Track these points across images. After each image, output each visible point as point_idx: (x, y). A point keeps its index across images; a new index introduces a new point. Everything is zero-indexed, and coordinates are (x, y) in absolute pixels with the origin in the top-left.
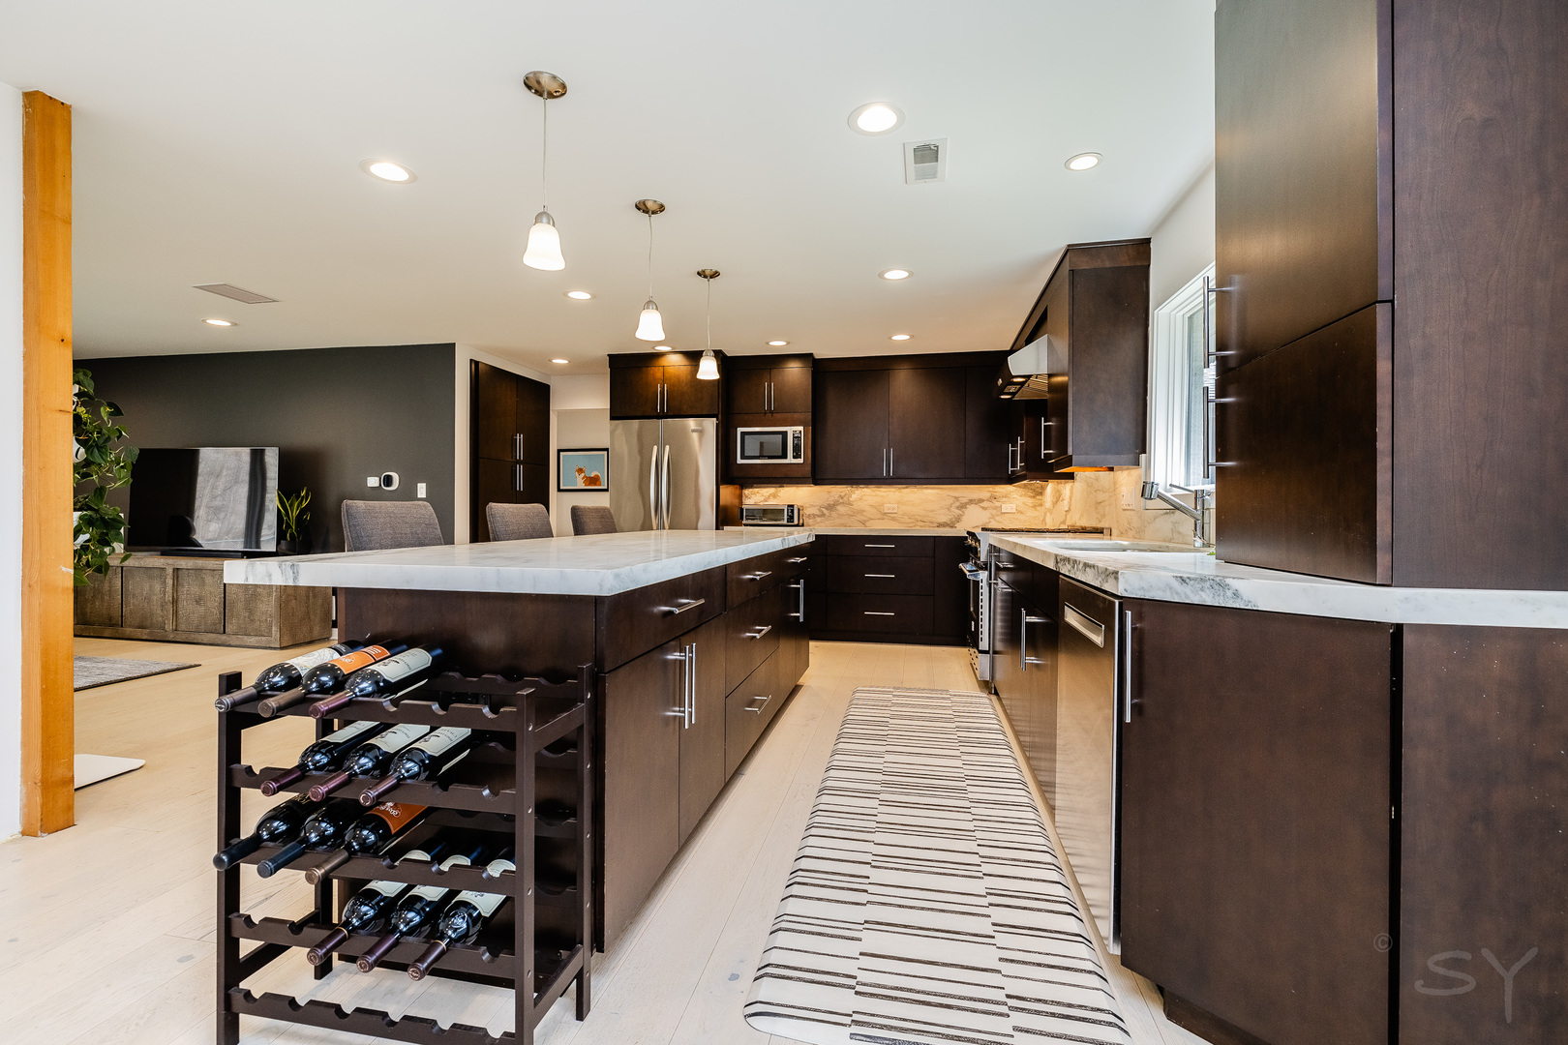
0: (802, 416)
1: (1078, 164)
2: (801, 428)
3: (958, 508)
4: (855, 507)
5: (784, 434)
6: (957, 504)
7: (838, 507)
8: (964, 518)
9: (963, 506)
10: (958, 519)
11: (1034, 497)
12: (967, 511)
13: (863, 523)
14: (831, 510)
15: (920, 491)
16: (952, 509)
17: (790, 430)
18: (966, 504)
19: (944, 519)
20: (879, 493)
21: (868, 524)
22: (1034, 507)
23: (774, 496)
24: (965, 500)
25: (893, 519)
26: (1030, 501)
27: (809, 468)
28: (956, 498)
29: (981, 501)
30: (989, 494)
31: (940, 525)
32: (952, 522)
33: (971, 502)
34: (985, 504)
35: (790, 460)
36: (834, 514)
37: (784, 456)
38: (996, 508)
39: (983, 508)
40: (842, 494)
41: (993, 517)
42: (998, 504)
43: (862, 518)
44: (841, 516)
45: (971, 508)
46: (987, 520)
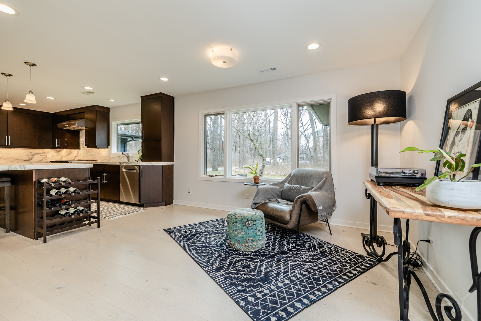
3: (31, 155)
6: (31, 154)
8: (34, 158)
9: (33, 155)
10: (32, 159)
16: (29, 156)
19: (26, 159)
24: (34, 153)
25: (4, 159)
26: (56, 154)
28: (31, 153)
29: (40, 153)
30: (42, 152)
31: (24, 161)
32: (29, 160)
33: (36, 154)
38: (45, 155)
39: (40, 155)
41: (44, 158)
45: (36, 155)
46: (42, 159)
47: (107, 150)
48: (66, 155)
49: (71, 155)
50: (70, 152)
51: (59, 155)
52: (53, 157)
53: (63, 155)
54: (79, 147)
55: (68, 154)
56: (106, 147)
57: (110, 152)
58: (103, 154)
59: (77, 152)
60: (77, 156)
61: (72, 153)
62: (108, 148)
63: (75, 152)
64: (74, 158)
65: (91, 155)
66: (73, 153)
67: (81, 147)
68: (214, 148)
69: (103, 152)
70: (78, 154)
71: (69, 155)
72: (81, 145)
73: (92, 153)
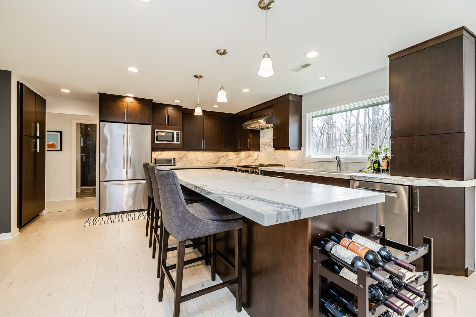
0: (179, 127)
1: (320, 78)
2: (179, 131)
4: (189, 158)
5: (173, 133)
6: (218, 157)
7: (184, 159)
8: (220, 161)
9: (219, 158)
10: (218, 162)
11: (237, 155)
12: (220, 159)
13: (191, 164)
14: (181, 160)
15: (208, 153)
16: (217, 159)
17: (175, 132)
18: (220, 157)
19: (215, 162)
20: (196, 154)
21: (193, 164)
22: (237, 158)
23: (161, 154)
24: (220, 156)
25: (201, 162)
26: (236, 156)
27: (181, 146)
28: (218, 155)
29: (224, 156)
30: (226, 154)
31: (214, 164)
32: (217, 163)
33: (222, 156)
34: (225, 157)
35: (175, 142)
36: (182, 161)
37: (173, 141)
38: (227, 158)
39: (225, 158)
40: (185, 154)
41: (227, 161)
42: (228, 157)
43: (191, 162)
44: (184, 161)
45: (222, 158)
47: (299, 152)
48: (245, 158)
49: (250, 158)
50: (249, 155)
51: (238, 157)
52: (234, 160)
53: (242, 158)
54: (260, 149)
55: (247, 156)
56: (297, 148)
57: (303, 155)
58: (292, 158)
59: (257, 155)
60: (257, 159)
61: (251, 156)
62: (300, 149)
63: (255, 154)
64: (253, 161)
65: (275, 159)
66: (253, 155)
67: (262, 149)
68: (372, 145)
69: (292, 156)
70: (258, 156)
71: (248, 158)
72: (262, 147)
73: (277, 157)
